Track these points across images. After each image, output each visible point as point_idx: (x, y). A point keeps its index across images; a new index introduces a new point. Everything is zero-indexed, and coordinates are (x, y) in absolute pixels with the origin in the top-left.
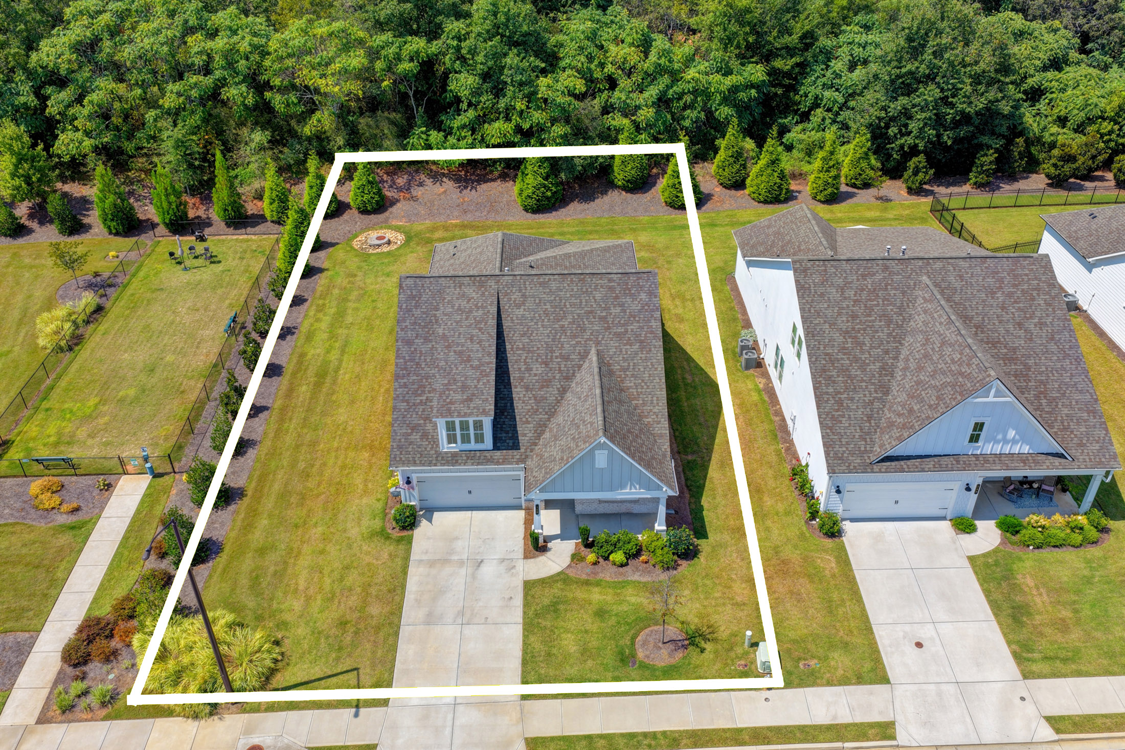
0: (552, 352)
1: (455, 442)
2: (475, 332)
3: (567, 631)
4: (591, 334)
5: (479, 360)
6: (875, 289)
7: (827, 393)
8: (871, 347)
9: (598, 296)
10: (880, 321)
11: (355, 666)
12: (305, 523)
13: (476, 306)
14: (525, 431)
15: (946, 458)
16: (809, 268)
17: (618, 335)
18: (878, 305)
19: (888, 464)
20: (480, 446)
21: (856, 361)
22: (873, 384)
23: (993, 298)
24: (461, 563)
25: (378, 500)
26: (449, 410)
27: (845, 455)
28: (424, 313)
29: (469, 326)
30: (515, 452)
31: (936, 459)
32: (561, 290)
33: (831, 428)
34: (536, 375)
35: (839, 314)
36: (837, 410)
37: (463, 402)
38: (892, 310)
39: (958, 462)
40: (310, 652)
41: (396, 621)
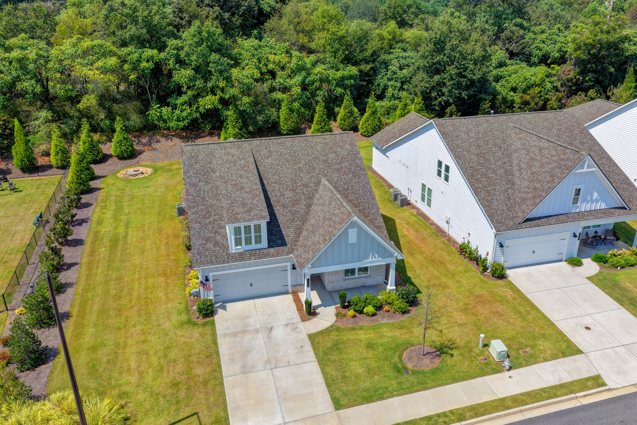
0: (296, 183)
1: (241, 245)
2: (242, 172)
3: (351, 360)
4: (320, 170)
5: (250, 188)
6: (485, 132)
7: (479, 188)
8: (495, 161)
9: (318, 148)
10: (495, 148)
11: (194, 411)
12: (125, 326)
13: (239, 158)
14: (288, 233)
15: (561, 216)
16: (444, 124)
17: (337, 170)
18: (490, 139)
19: (530, 222)
20: (259, 246)
21: (490, 169)
22: (504, 180)
23: (551, 132)
24: (257, 331)
25: (180, 303)
26: (236, 218)
27: (503, 220)
28: (202, 166)
29: (237, 170)
30: (284, 248)
31: (556, 217)
32: (294, 147)
33: (489, 206)
34: (288, 198)
36: (489, 196)
37: (245, 212)
38: (499, 141)
39: (568, 217)
40: (152, 409)
41: (218, 375)
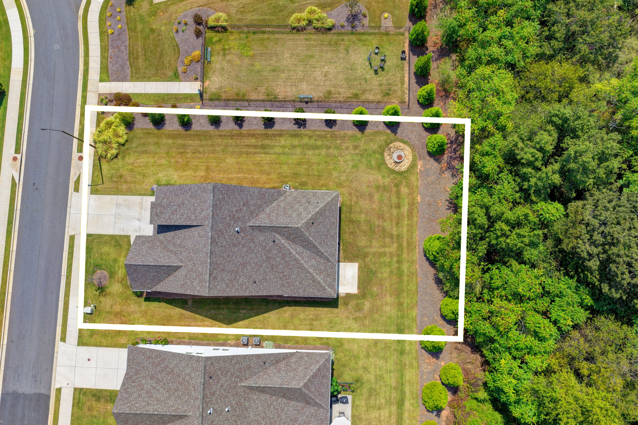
2: (185, 216)
4: (188, 264)
5: (173, 218)
6: (188, 390)
8: (167, 379)
9: (200, 268)
13: (197, 216)
17: (187, 275)
18: (182, 388)
24: (140, 214)
29: (187, 214)
30: (156, 233)
35: (180, 370)
37: (156, 213)
40: (111, 168)
